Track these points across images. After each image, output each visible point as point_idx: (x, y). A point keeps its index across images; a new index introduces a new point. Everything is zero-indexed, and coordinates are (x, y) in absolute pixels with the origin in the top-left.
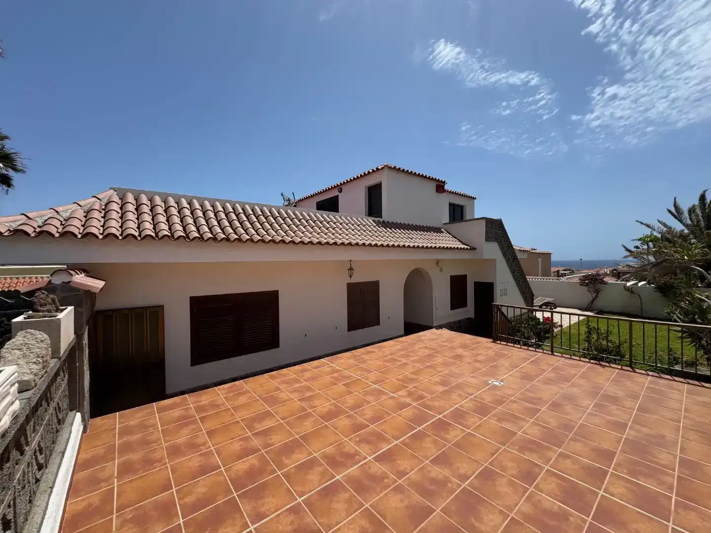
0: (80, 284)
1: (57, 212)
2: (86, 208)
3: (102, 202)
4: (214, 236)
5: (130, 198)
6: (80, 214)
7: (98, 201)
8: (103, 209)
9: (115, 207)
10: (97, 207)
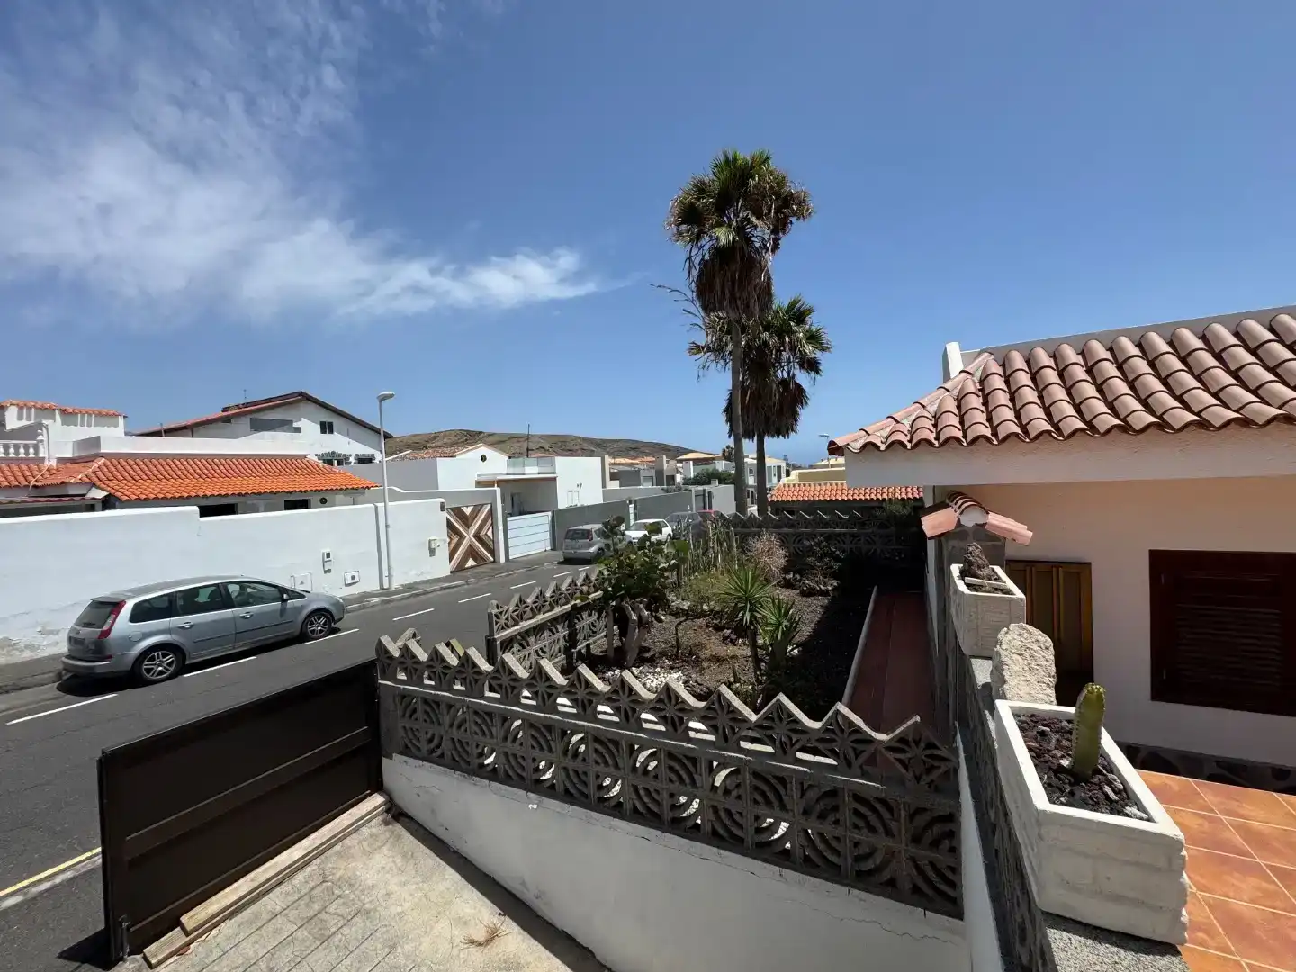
0: (997, 526)
1: (923, 406)
2: (955, 393)
3: (975, 378)
4: (1160, 417)
5: (1018, 361)
6: (951, 405)
7: (969, 377)
8: (980, 390)
9: (998, 382)
10: (972, 389)
